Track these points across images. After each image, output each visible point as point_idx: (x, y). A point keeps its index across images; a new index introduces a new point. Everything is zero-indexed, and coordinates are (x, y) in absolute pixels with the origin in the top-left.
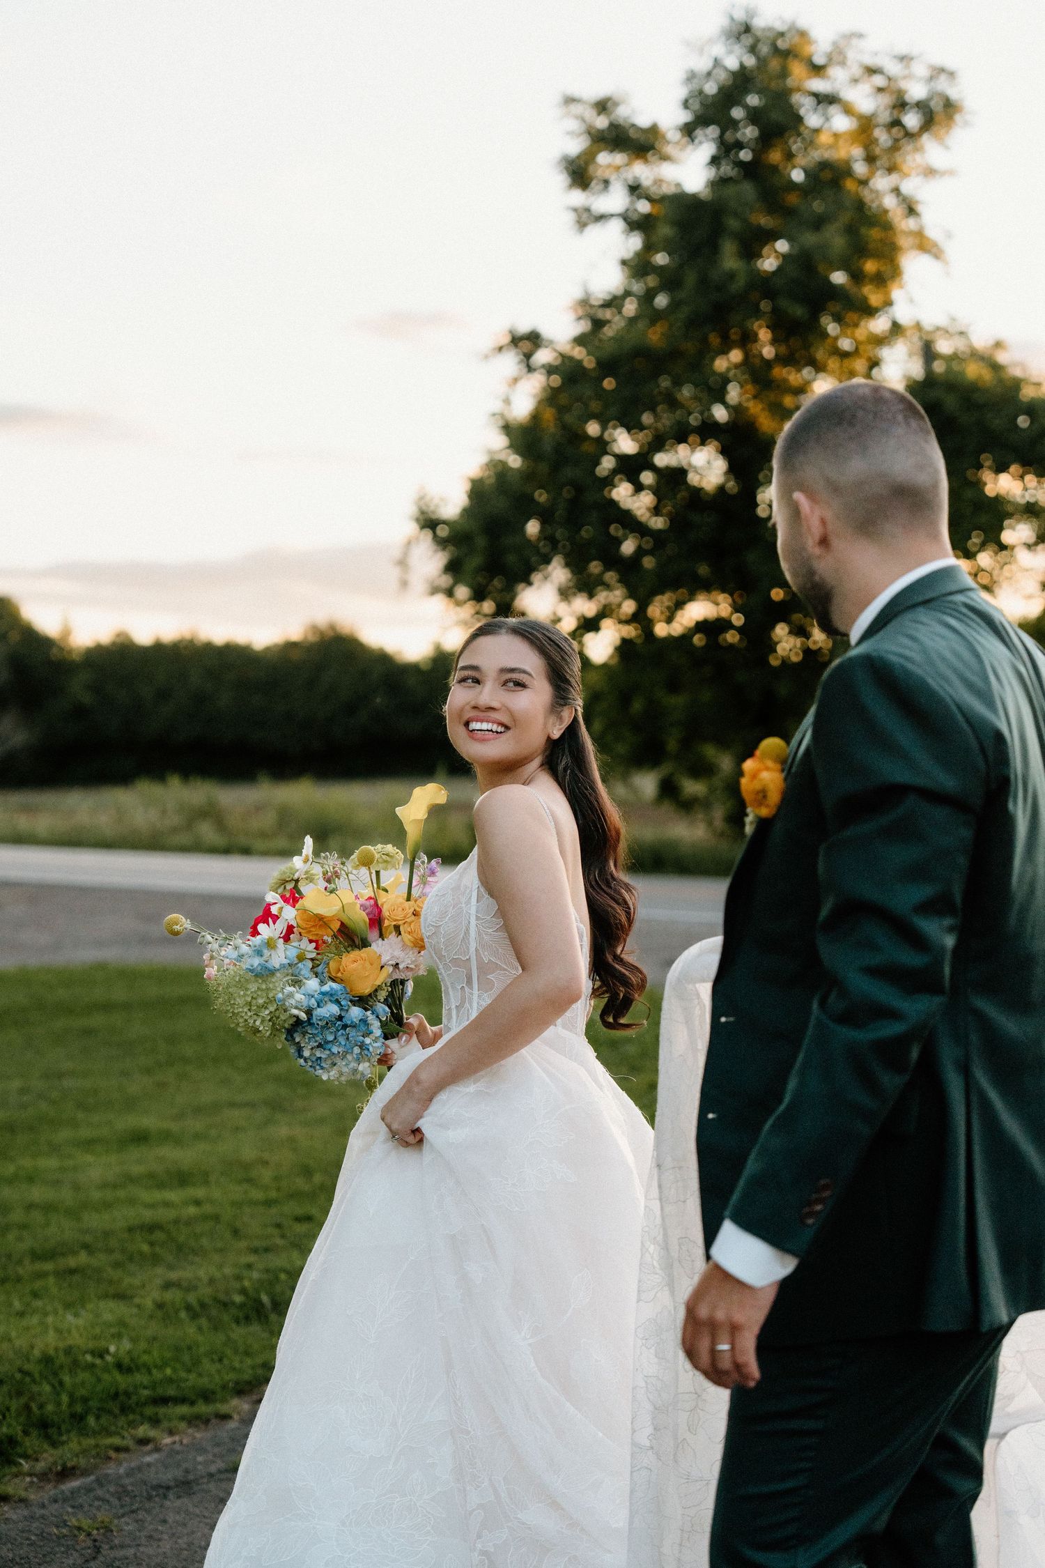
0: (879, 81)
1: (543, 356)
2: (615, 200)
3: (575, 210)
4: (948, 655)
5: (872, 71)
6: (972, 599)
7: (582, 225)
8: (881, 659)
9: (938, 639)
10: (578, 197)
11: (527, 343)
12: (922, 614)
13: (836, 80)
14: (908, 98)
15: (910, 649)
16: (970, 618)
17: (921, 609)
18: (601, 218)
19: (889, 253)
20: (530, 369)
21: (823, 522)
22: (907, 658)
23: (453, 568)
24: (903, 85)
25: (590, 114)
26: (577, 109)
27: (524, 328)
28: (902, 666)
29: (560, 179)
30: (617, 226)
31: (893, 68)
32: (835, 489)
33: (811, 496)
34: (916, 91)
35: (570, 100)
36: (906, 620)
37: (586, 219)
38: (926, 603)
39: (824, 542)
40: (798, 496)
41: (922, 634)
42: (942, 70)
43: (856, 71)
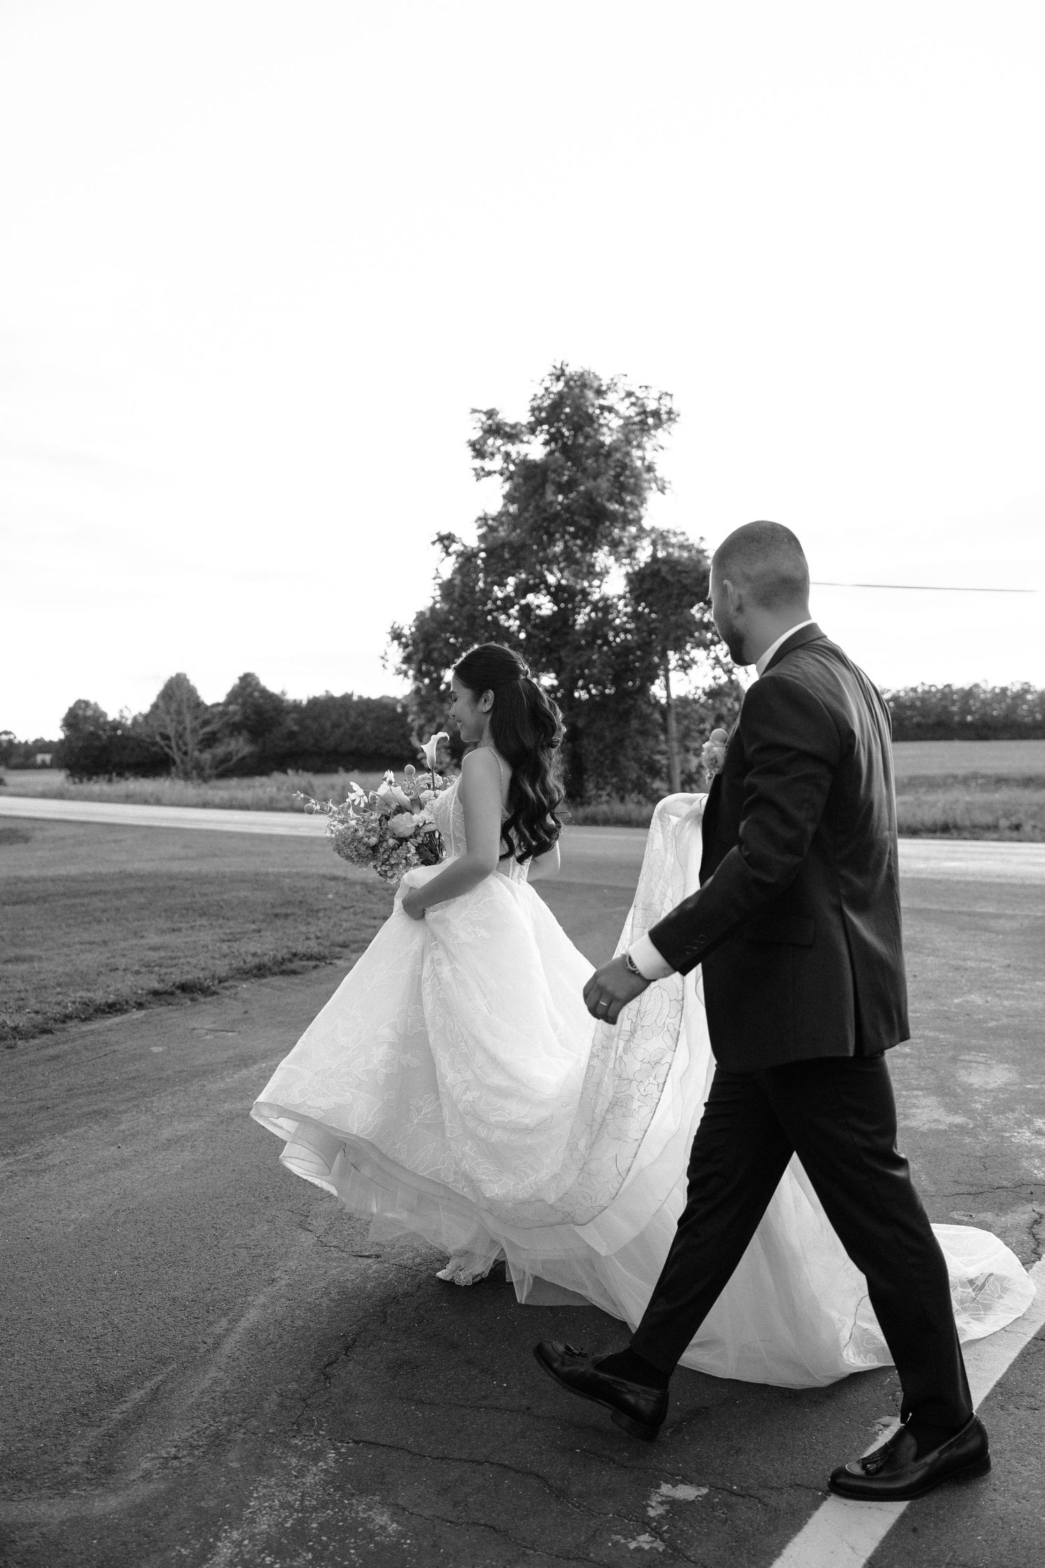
0: (633, 399)
1: (455, 547)
2: (497, 463)
3: (475, 469)
4: (819, 676)
5: (629, 394)
6: (825, 642)
7: (478, 477)
8: (781, 678)
9: (811, 667)
10: (478, 463)
11: (446, 540)
12: (801, 653)
13: (611, 399)
14: (648, 409)
15: (798, 673)
16: (827, 654)
17: (799, 650)
18: (489, 473)
19: (637, 491)
20: (448, 554)
21: (740, 597)
22: (796, 678)
23: (407, 660)
24: (646, 401)
25: (484, 418)
26: (477, 415)
27: (444, 532)
28: (794, 683)
29: (469, 452)
30: (498, 479)
31: (639, 393)
32: (748, 578)
33: (734, 583)
34: (651, 405)
35: (474, 411)
36: (791, 656)
37: (482, 474)
38: (800, 646)
39: (740, 609)
40: (726, 582)
41: (802, 663)
42: (666, 394)
43: (623, 395)
